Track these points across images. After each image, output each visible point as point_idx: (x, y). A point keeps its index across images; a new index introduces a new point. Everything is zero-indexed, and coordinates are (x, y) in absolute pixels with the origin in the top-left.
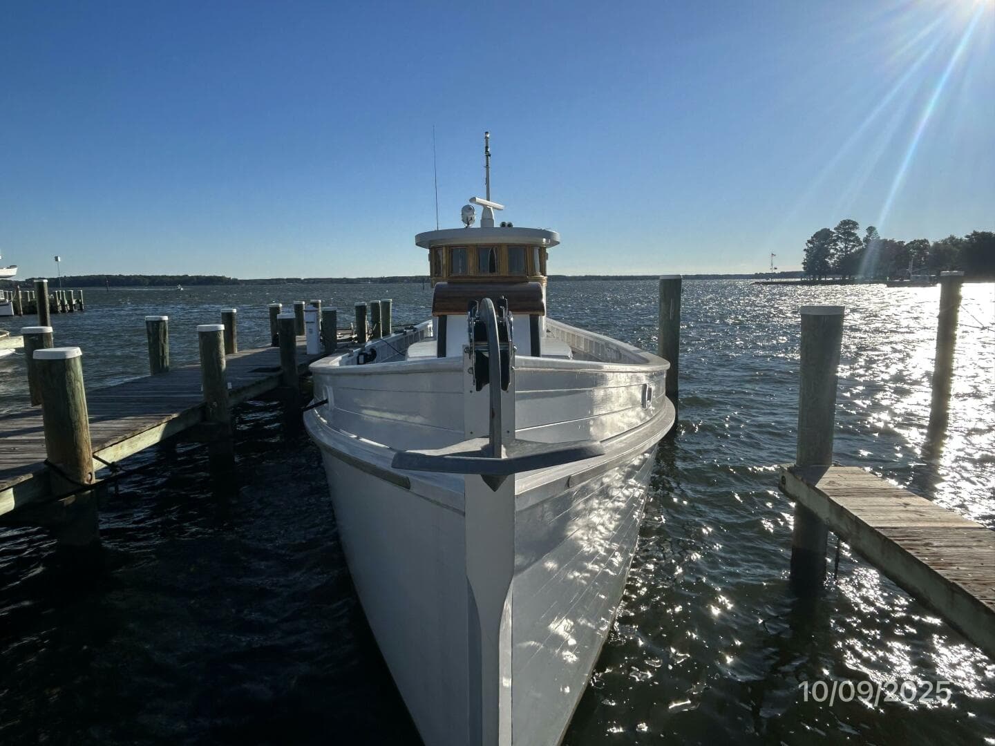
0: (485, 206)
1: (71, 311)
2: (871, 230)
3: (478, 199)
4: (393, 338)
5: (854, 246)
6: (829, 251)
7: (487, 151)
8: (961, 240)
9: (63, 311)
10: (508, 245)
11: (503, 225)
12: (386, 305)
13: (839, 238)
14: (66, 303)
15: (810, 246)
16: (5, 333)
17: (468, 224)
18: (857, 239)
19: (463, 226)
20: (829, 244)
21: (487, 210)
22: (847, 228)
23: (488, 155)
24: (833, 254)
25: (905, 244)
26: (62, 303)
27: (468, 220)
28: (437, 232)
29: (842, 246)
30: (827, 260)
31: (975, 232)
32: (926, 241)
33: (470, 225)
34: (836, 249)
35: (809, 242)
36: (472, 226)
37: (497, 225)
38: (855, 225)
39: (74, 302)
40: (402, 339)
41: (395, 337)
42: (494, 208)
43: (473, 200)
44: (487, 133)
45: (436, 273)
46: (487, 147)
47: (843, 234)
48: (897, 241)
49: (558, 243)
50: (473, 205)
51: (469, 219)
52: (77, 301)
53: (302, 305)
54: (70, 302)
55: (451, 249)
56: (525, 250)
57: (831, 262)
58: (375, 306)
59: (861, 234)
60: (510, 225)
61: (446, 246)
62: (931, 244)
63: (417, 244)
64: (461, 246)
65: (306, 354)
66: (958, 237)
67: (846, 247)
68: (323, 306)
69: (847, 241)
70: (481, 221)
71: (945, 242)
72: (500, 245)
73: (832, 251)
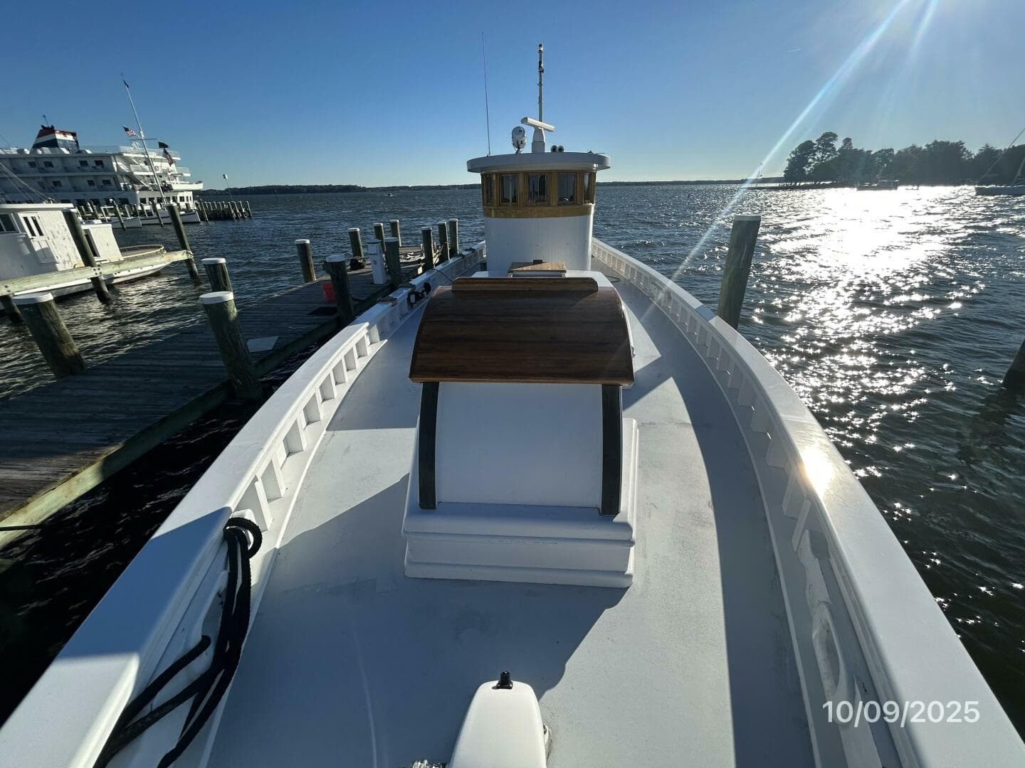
0: (536, 127)
1: (243, 217)
2: (848, 141)
3: (530, 120)
4: (451, 264)
5: (829, 156)
6: (807, 161)
7: (540, 66)
8: (920, 148)
9: (237, 218)
10: (559, 172)
11: (554, 149)
12: (453, 224)
13: (818, 148)
14: (238, 211)
15: (793, 156)
16: (159, 247)
17: (519, 148)
18: (834, 149)
19: (513, 151)
20: (809, 154)
21: (538, 131)
22: (828, 138)
23: (541, 71)
24: (811, 163)
25: (872, 153)
26: (235, 211)
27: (518, 144)
28: (488, 158)
29: (820, 156)
30: (805, 168)
31: (935, 141)
32: (892, 150)
33: (521, 150)
34: (814, 159)
35: (793, 152)
36: (523, 151)
37: (548, 150)
38: (835, 136)
39: (244, 211)
40: (461, 263)
41: (454, 263)
42: (545, 129)
43: (525, 120)
44: (540, 46)
45: (487, 202)
46: (540, 63)
47: (823, 145)
48: (866, 150)
49: (609, 167)
50: (524, 126)
51: (520, 143)
52: (246, 210)
53: (381, 226)
54: (241, 210)
55: (502, 177)
56: (576, 176)
57: (807, 169)
58: (442, 227)
59: (838, 145)
60: (561, 149)
61: (496, 174)
62: (895, 152)
63: (469, 171)
64: (512, 173)
65: (373, 283)
66: (918, 145)
67: (823, 157)
68: (400, 224)
69: (824, 151)
70: (533, 144)
71: (906, 150)
72: (550, 172)
73: (810, 160)
